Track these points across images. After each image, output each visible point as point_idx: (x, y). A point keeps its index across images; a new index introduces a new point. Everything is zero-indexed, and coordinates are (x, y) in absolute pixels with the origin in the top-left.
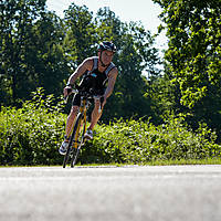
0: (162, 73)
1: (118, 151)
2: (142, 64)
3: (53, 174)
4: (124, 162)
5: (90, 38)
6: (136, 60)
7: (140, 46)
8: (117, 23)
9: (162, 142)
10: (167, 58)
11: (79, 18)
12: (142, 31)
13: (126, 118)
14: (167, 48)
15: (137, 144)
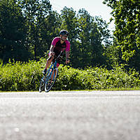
0: (112, 43)
1: (89, 83)
2: (102, 38)
3: (55, 96)
4: (92, 89)
5: (74, 24)
6: (99, 36)
7: (100, 28)
8: (89, 17)
9: (112, 79)
10: (115, 35)
11: (69, 14)
12: (102, 21)
13: (93, 66)
14: (115, 30)
15: (99, 80)
